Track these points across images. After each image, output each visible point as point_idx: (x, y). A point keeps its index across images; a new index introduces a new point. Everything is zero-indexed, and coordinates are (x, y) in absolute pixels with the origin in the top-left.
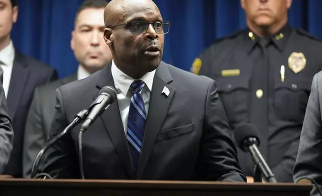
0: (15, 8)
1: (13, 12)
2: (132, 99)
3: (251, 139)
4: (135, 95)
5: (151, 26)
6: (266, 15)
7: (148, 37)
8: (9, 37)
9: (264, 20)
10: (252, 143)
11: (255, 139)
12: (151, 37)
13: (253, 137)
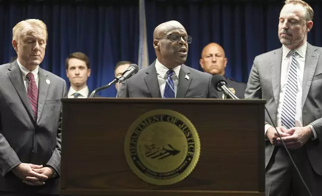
0: (90, 70)
1: (88, 72)
2: (167, 80)
3: (222, 83)
4: (169, 78)
5: (182, 38)
6: (216, 68)
7: (180, 43)
8: (85, 84)
9: (215, 71)
10: (222, 85)
11: (224, 83)
12: (182, 44)
13: (223, 81)
